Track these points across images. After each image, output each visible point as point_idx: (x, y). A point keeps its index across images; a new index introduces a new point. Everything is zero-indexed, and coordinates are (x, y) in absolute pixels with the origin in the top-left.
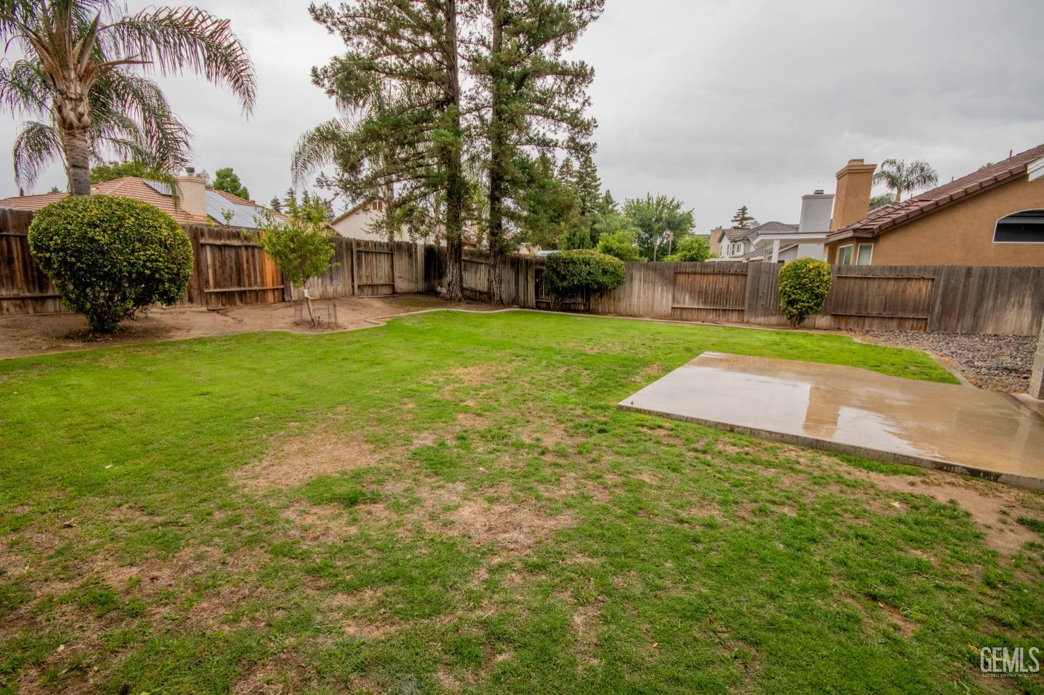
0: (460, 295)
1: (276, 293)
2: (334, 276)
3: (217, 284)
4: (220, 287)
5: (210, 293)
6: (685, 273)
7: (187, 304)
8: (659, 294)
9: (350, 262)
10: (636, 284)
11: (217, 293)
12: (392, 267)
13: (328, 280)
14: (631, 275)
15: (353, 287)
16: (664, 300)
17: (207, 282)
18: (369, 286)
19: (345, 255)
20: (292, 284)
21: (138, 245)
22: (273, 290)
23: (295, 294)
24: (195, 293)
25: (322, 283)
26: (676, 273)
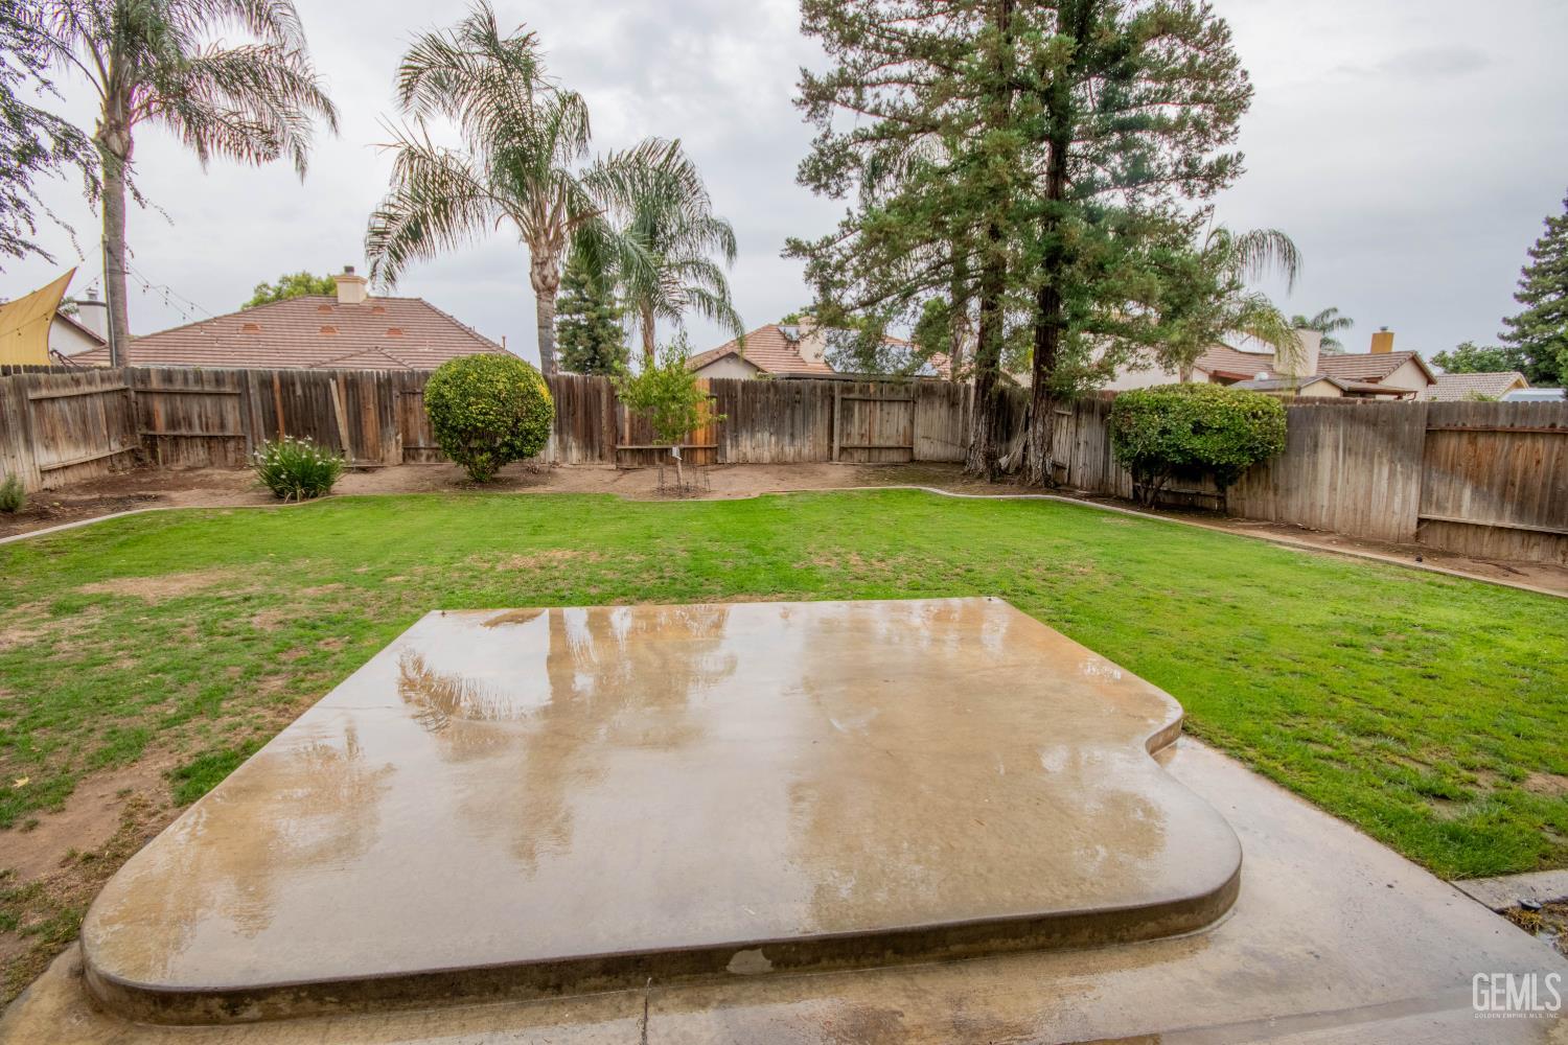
0: (982, 466)
1: (709, 452)
2: (797, 433)
3: (633, 440)
4: (637, 444)
5: (625, 450)
6: (1461, 432)
7: (597, 461)
8: (1384, 483)
9: (827, 416)
10: (1326, 457)
11: (632, 450)
12: (912, 422)
13: (787, 439)
14: (1315, 437)
15: (831, 448)
16: (1398, 500)
17: (622, 438)
18: (864, 448)
19: (819, 404)
20: (728, 442)
21: (472, 399)
22: (705, 449)
23: (731, 454)
24: (606, 450)
25: (777, 443)
26: (1431, 433)
